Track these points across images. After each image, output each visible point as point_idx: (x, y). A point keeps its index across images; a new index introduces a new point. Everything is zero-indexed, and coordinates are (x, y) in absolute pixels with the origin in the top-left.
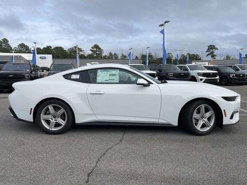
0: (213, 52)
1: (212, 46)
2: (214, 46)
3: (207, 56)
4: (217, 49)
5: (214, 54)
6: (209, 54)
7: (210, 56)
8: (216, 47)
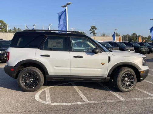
0: (94, 31)
1: (93, 26)
2: (95, 27)
3: (91, 33)
4: (96, 29)
5: (95, 32)
6: (91, 32)
7: (92, 34)
8: (96, 27)
